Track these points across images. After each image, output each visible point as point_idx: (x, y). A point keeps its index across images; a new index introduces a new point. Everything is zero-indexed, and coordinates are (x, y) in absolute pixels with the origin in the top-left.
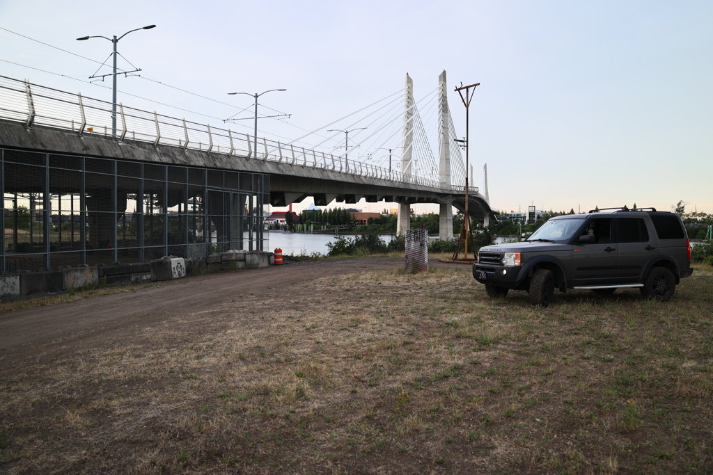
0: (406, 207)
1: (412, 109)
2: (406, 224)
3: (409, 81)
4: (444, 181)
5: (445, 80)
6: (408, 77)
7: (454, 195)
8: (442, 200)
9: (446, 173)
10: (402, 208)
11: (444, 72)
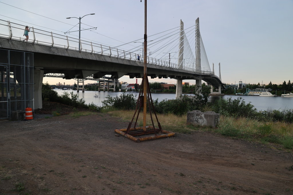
0: (180, 81)
1: (183, 36)
2: (180, 89)
3: (182, 23)
4: (198, 69)
5: (198, 22)
6: (181, 21)
7: (202, 76)
8: (197, 78)
9: (199, 65)
10: (178, 82)
11: (198, 18)
